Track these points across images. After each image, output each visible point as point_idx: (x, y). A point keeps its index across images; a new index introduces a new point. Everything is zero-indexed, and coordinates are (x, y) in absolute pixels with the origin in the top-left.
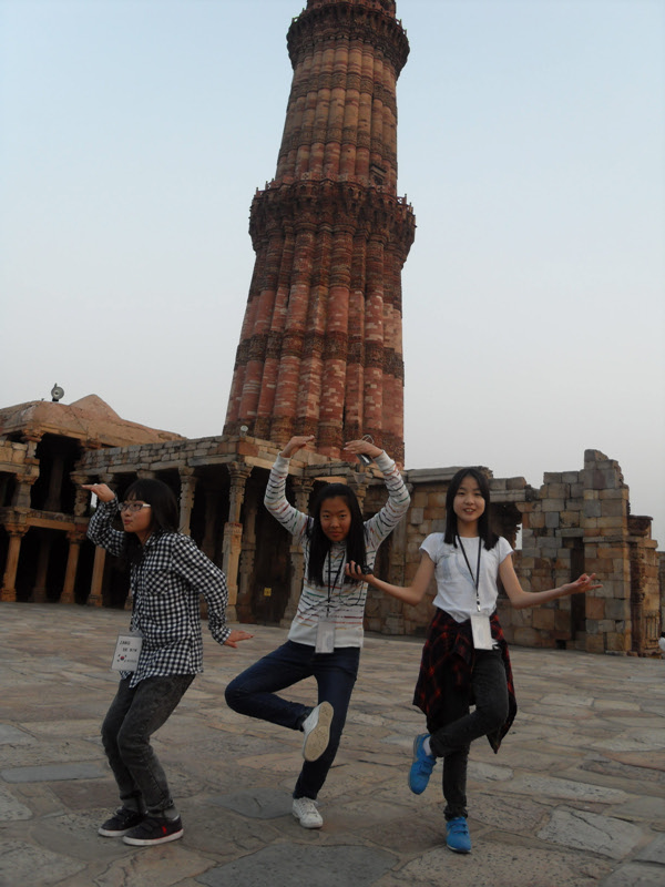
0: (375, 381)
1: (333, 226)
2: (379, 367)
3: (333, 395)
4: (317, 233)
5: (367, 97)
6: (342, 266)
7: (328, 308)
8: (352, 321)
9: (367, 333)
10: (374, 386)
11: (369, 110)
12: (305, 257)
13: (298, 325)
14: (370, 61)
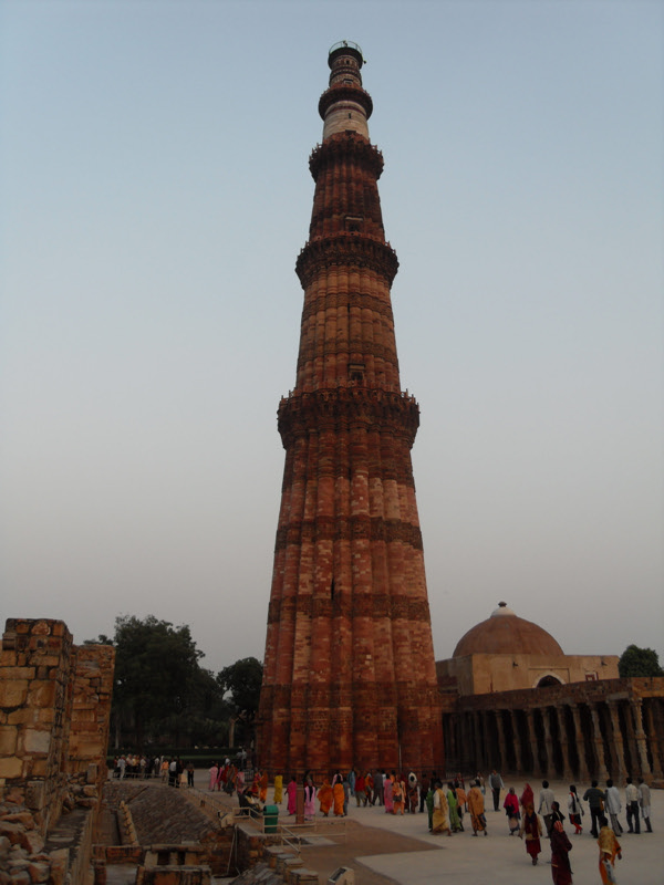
0: (359, 551)
1: (316, 428)
2: (361, 538)
3: (319, 571)
4: (307, 437)
5: (342, 309)
6: (325, 459)
7: (315, 497)
8: (337, 503)
9: (351, 510)
10: (358, 556)
11: (345, 320)
12: (298, 459)
13: (295, 518)
14: (344, 278)
